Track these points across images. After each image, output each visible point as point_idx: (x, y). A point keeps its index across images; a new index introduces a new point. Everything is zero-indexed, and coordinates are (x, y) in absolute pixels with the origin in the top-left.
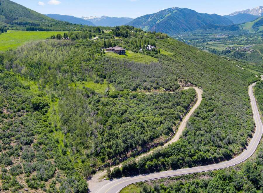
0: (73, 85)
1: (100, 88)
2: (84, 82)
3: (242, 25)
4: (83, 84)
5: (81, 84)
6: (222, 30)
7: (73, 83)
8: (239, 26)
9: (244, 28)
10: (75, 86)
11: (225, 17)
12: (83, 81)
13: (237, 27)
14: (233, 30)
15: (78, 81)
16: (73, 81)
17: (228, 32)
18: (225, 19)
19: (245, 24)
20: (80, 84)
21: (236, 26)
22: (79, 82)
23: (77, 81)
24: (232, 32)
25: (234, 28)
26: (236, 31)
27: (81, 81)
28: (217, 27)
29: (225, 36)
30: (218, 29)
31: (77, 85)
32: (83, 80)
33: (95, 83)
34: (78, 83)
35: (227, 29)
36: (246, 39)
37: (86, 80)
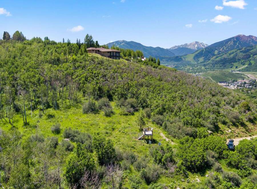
0: (17, 121)
1: (113, 129)
2: (51, 111)
3: (184, 56)
4: (51, 116)
5: (44, 117)
6: (167, 61)
7: (17, 117)
8: (182, 57)
9: (186, 59)
10: (26, 124)
11: (167, 50)
12: (49, 109)
13: (180, 59)
14: (177, 61)
15: (34, 108)
16: (17, 110)
17: (173, 63)
18: (168, 52)
19: (187, 55)
20: (41, 116)
21: (180, 57)
22: (37, 112)
23: (29, 109)
24: (176, 63)
25: (178, 59)
26: (180, 62)
27: (41, 110)
28: (163, 58)
29: (172, 66)
30: (163, 60)
31: (32, 121)
32: (49, 107)
33: (86, 112)
34: (33, 116)
35: (172, 60)
36: (191, 68)
37: (57, 107)
